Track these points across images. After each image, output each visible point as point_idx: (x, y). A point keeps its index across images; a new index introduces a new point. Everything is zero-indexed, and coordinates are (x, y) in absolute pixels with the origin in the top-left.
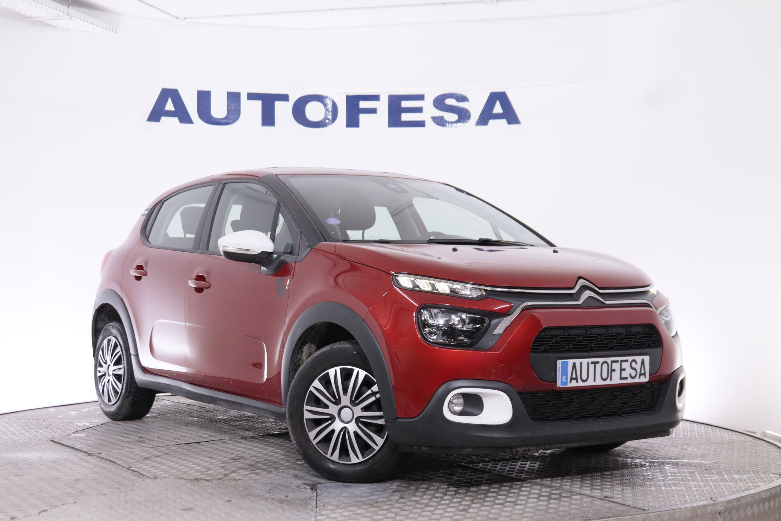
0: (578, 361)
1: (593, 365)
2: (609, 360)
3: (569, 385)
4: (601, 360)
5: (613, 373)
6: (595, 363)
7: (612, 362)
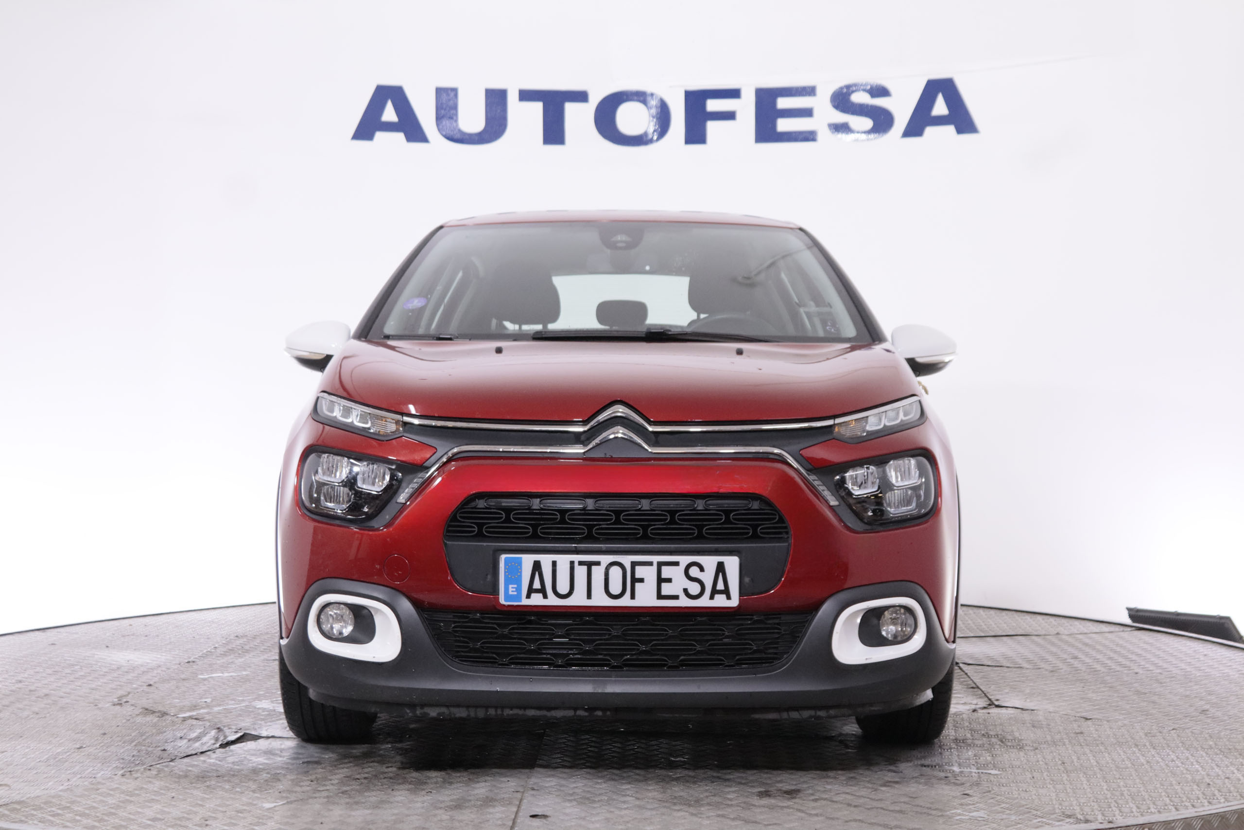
0: (546, 560)
1: (585, 568)
2: (627, 560)
3: (525, 602)
4: (605, 559)
5: (638, 585)
6: (589, 565)
7: (634, 564)
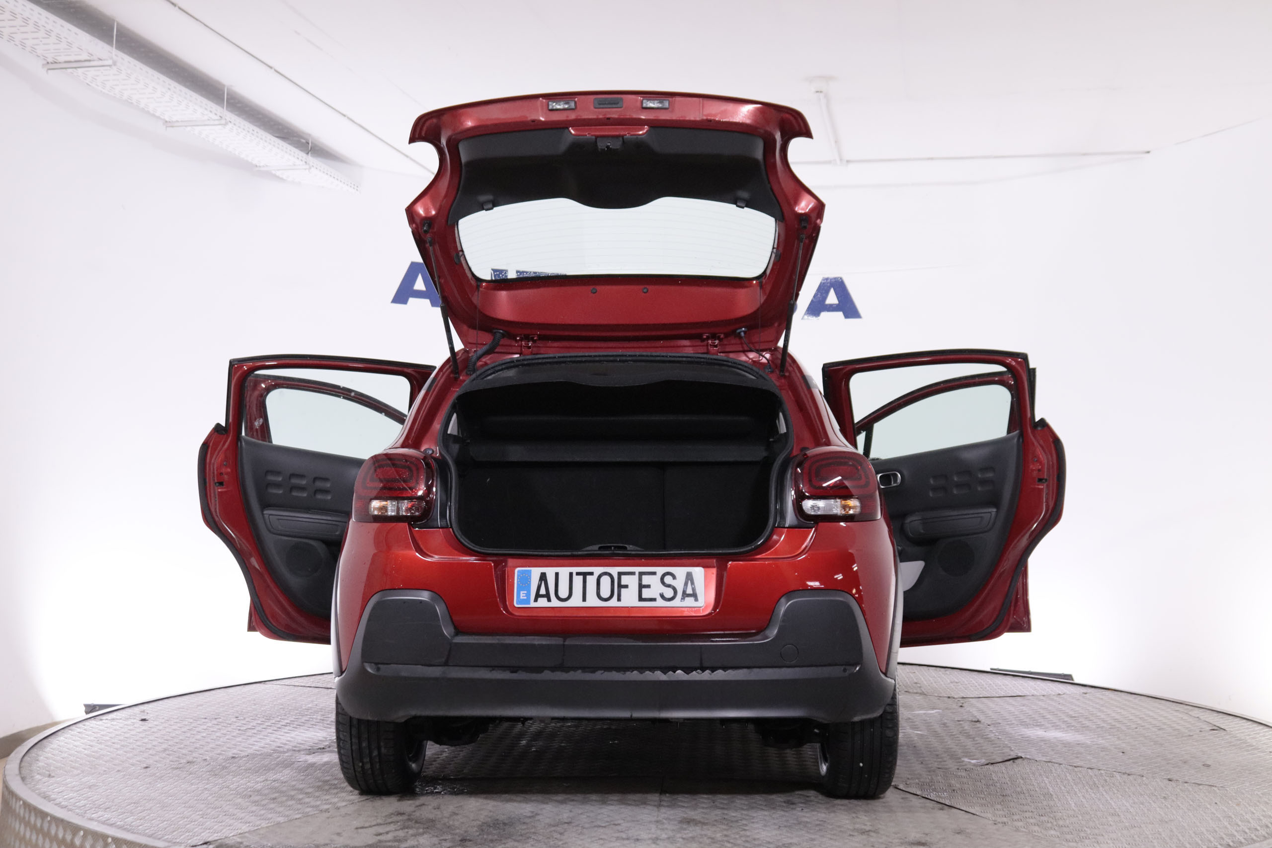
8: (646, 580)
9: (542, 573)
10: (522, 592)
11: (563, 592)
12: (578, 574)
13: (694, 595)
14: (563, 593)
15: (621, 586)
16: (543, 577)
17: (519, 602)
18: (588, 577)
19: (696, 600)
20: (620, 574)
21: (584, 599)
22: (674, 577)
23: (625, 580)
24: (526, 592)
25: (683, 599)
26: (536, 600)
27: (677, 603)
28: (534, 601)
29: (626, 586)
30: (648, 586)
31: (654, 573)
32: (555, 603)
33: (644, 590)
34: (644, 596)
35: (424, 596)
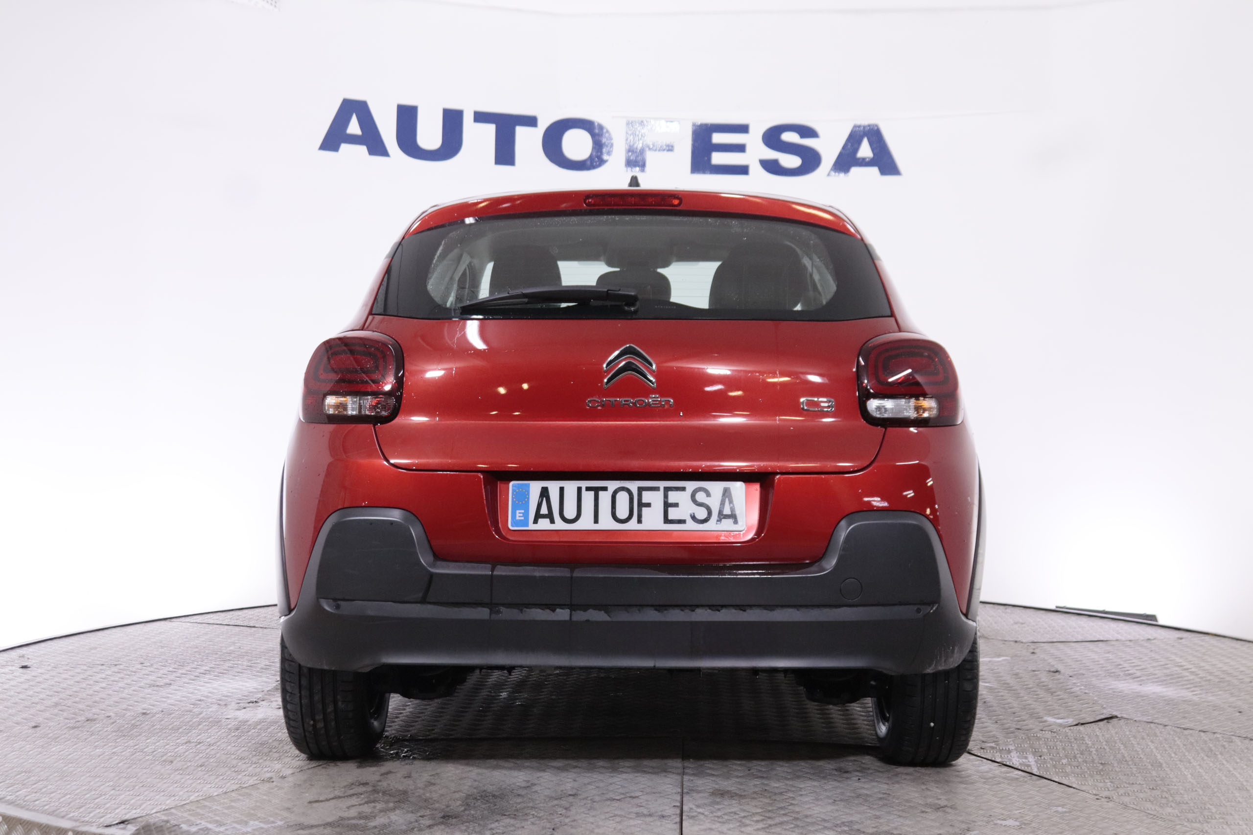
8: (673, 497)
9: (543, 488)
10: (518, 512)
11: (570, 511)
12: (588, 489)
13: (733, 516)
14: (570, 513)
15: (641, 505)
16: (545, 493)
17: (515, 523)
18: (601, 493)
19: (736, 522)
20: (641, 490)
21: (596, 521)
22: (708, 494)
23: (647, 497)
24: (523, 511)
25: (719, 520)
26: (536, 522)
27: (711, 525)
28: (534, 523)
29: (648, 505)
30: (676, 505)
31: (683, 489)
32: (560, 525)
33: (670, 510)
34: (670, 517)
35: (395, 515)
